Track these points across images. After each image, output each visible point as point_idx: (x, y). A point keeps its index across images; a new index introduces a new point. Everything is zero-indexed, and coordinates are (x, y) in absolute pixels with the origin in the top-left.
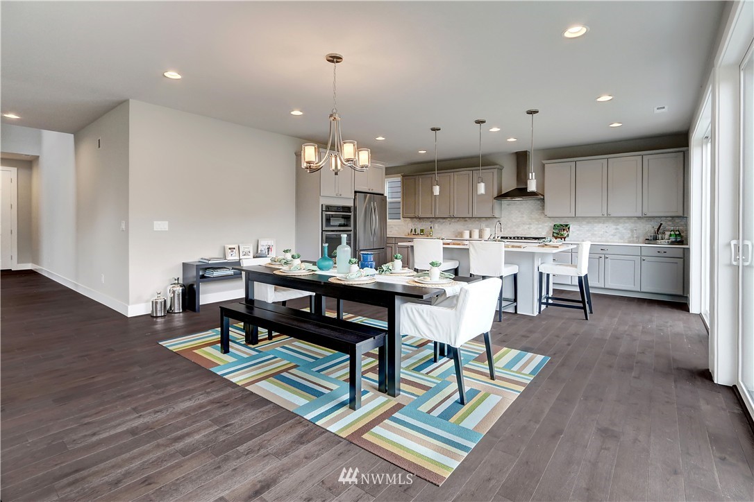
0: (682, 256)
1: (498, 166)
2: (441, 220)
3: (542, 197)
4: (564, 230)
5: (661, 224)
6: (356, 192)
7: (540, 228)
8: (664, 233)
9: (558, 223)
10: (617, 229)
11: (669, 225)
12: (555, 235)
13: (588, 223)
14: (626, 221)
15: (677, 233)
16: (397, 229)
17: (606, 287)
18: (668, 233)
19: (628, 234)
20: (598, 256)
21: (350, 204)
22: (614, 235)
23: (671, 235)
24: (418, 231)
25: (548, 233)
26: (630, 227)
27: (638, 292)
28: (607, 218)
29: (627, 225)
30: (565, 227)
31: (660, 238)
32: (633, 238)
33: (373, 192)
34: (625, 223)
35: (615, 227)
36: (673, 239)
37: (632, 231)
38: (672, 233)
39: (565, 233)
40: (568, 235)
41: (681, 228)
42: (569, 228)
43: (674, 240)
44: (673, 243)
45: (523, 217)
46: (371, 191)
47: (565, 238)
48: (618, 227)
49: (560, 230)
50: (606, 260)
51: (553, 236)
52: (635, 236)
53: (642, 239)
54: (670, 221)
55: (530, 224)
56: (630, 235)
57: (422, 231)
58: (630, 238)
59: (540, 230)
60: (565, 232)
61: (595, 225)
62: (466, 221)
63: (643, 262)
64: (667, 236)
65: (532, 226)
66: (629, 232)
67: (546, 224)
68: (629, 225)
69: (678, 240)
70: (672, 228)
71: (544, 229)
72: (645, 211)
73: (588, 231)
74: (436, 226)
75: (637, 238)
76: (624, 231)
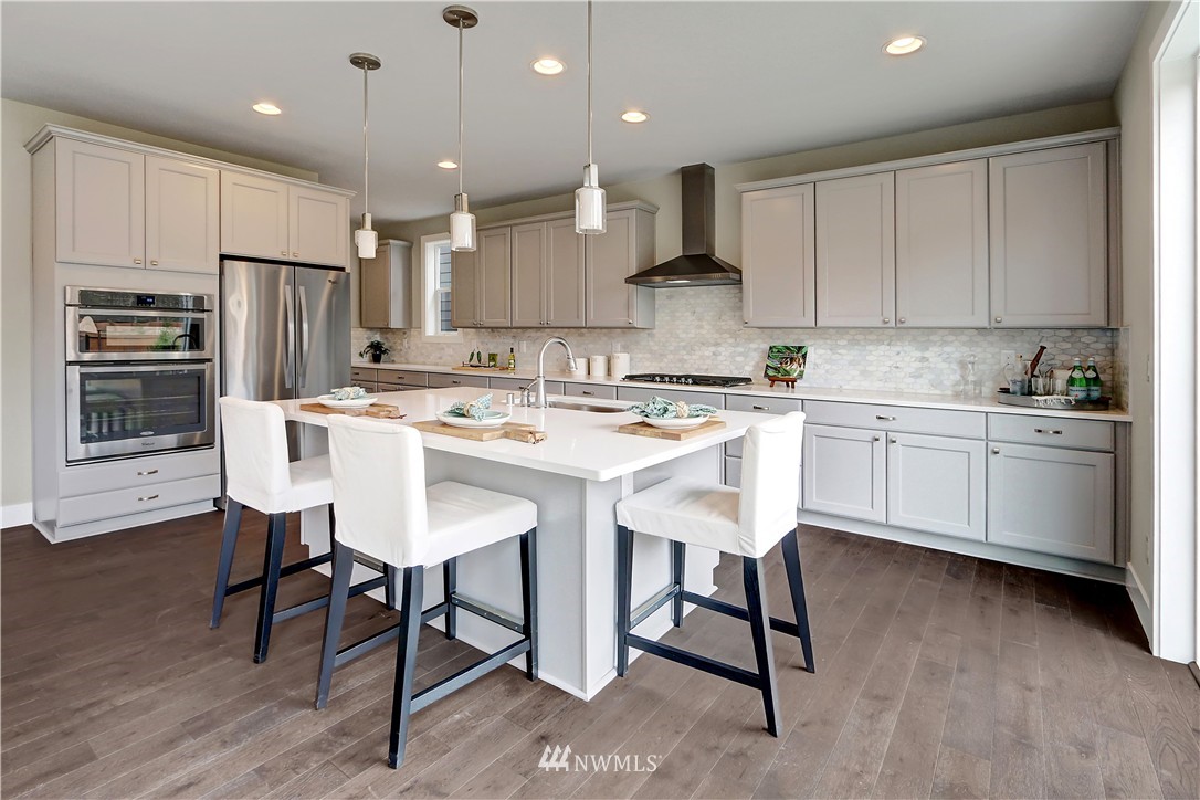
0: (1108, 446)
1: (636, 203)
2: (533, 333)
3: (736, 276)
4: (792, 360)
5: (1043, 348)
6: (223, 257)
7: (740, 354)
8: (1050, 375)
9: (779, 343)
10: (924, 359)
11: (1064, 351)
12: (771, 373)
13: (853, 342)
14: (951, 338)
15: (1091, 374)
16: (451, 352)
17: (891, 522)
18: (1061, 377)
19: (951, 376)
20: (869, 435)
21: (209, 288)
22: (916, 376)
23: (1071, 381)
24: (485, 357)
25: (757, 366)
26: (956, 355)
27: (980, 542)
28: (897, 330)
29: (948, 349)
30: (796, 354)
31: (1041, 389)
32: (966, 383)
33: (300, 259)
34: (944, 343)
35: (919, 354)
36: (1078, 393)
37: (963, 365)
38: (1077, 374)
39: (794, 369)
40: (801, 375)
41: (1098, 359)
42: (804, 356)
43: (1081, 395)
44: (1080, 405)
45: (701, 327)
46: (291, 258)
47: (794, 381)
48: (927, 354)
49: (784, 360)
50: (891, 446)
51: (766, 375)
52: (971, 378)
53: (988, 389)
54: (1064, 340)
55: (717, 344)
56: (957, 377)
57: (492, 357)
58: (957, 383)
59: (739, 359)
60: (795, 366)
61: (870, 348)
62: (582, 335)
63: (992, 458)
64: (1060, 384)
65: (721, 349)
66: (955, 366)
67: (753, 346)
68: (956, 350)
69: (1095, 394)
70: (1076, 361)
71: (746, 359)
72: (997, 311)
73: (851, 363)
74: (524, 345)
75: (978, 383)
76: (945, 365)
